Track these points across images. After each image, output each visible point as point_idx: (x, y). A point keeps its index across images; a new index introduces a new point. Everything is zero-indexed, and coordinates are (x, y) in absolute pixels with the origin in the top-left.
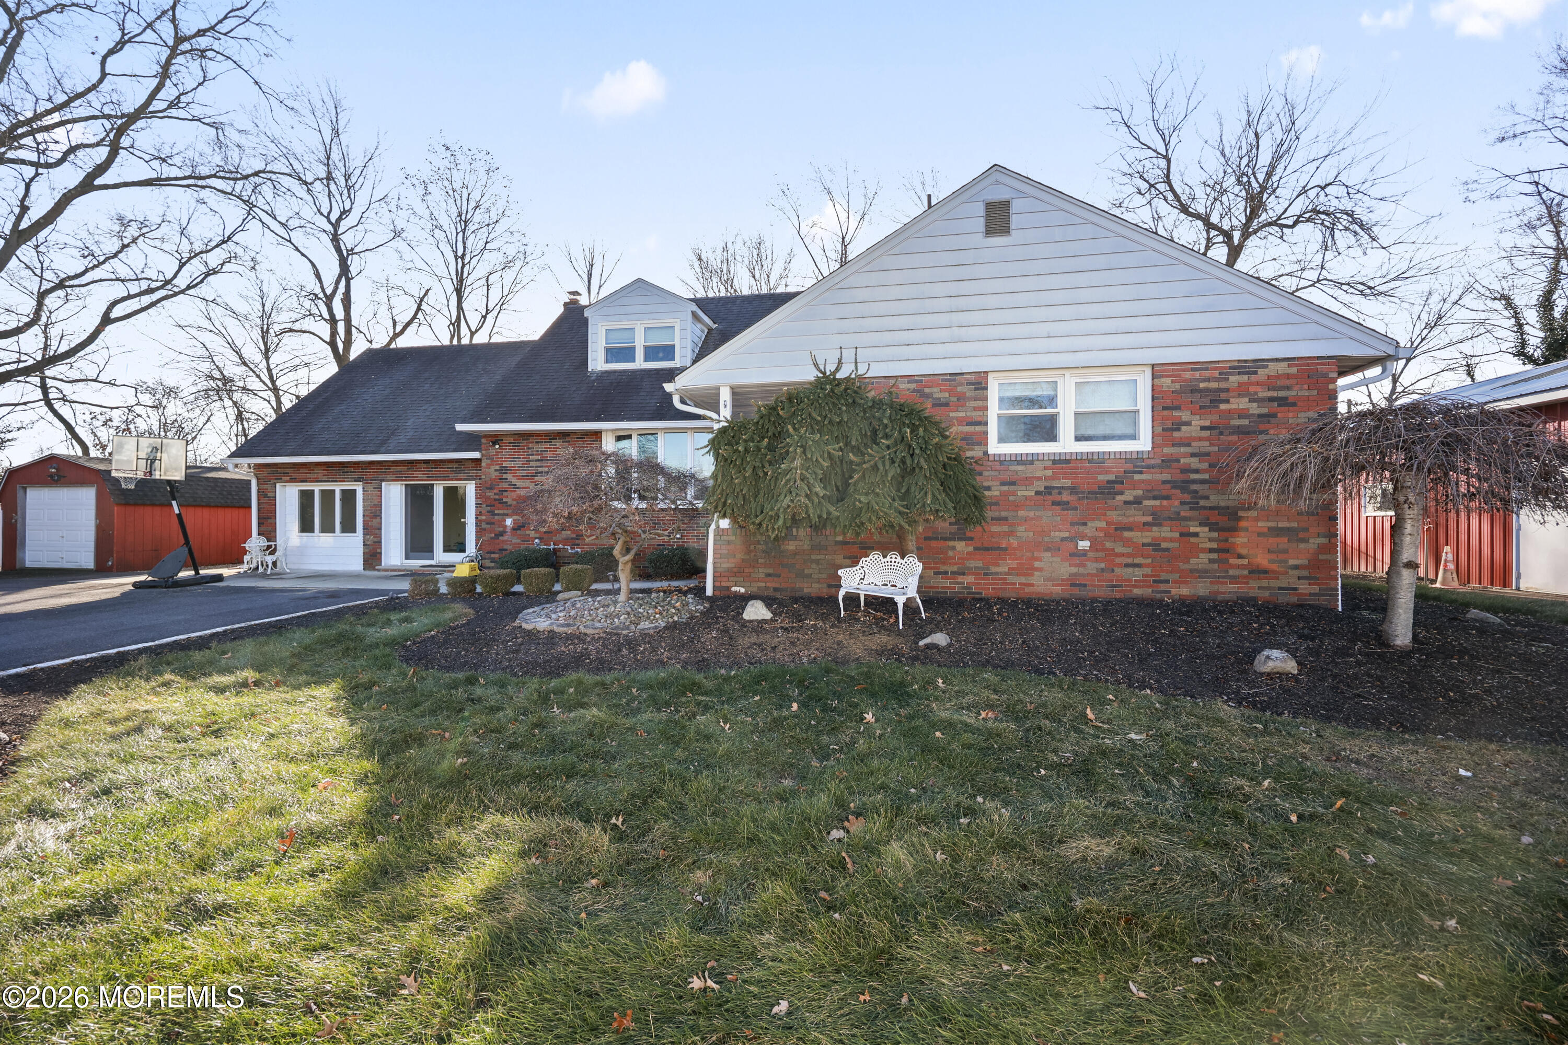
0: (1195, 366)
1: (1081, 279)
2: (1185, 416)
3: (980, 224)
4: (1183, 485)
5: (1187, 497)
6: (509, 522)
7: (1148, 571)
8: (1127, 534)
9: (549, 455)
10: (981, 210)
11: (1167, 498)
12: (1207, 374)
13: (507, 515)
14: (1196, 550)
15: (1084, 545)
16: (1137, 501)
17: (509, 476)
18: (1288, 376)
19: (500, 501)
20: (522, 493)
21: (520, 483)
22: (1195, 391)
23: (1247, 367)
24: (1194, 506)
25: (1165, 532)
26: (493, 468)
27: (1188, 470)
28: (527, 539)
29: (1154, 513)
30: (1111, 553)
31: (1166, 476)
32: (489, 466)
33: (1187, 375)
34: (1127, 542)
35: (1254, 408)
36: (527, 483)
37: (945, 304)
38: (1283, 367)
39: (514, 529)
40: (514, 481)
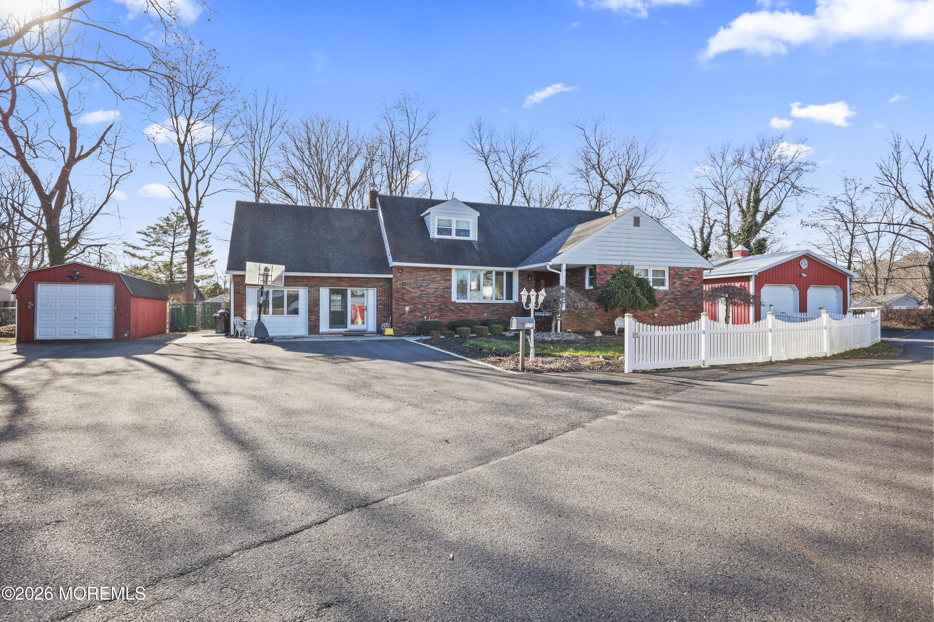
0: (678, 268)
1: (655, 242)
2: (676, 281)
3: (632, 223)
4: (675, 299)
5: (676, 302)
6: (407, 309)
7: (668, 322)
8: (665, 312)
9: (427, 277)
10: (633, 219)
11: (672, 302)
12: (680, 270)
13: (406, 305)
14: (677, 316)
15: (656, 315)
16: (666, 303)
17: (407, 287)
18: (695, 272)
19: (402, 299)
20: (414, 295)
21: (412, 290)
22: (678, 274)
23: (688, 269)
24: (678, 304)
25: (672, 311)
26: (399, 283)
27: (676, 295)
28: (415, 317)
29: (670, 306)
30: (661, 317)
31: (672, 297)
32: (396, 282)
33: (676, 270)
34: (664, 314)
35: (689, 280)
36: (416, 290)
37: (624, 245)
38: (694, 270)
39: (409, 312)
40: (409, 289)
